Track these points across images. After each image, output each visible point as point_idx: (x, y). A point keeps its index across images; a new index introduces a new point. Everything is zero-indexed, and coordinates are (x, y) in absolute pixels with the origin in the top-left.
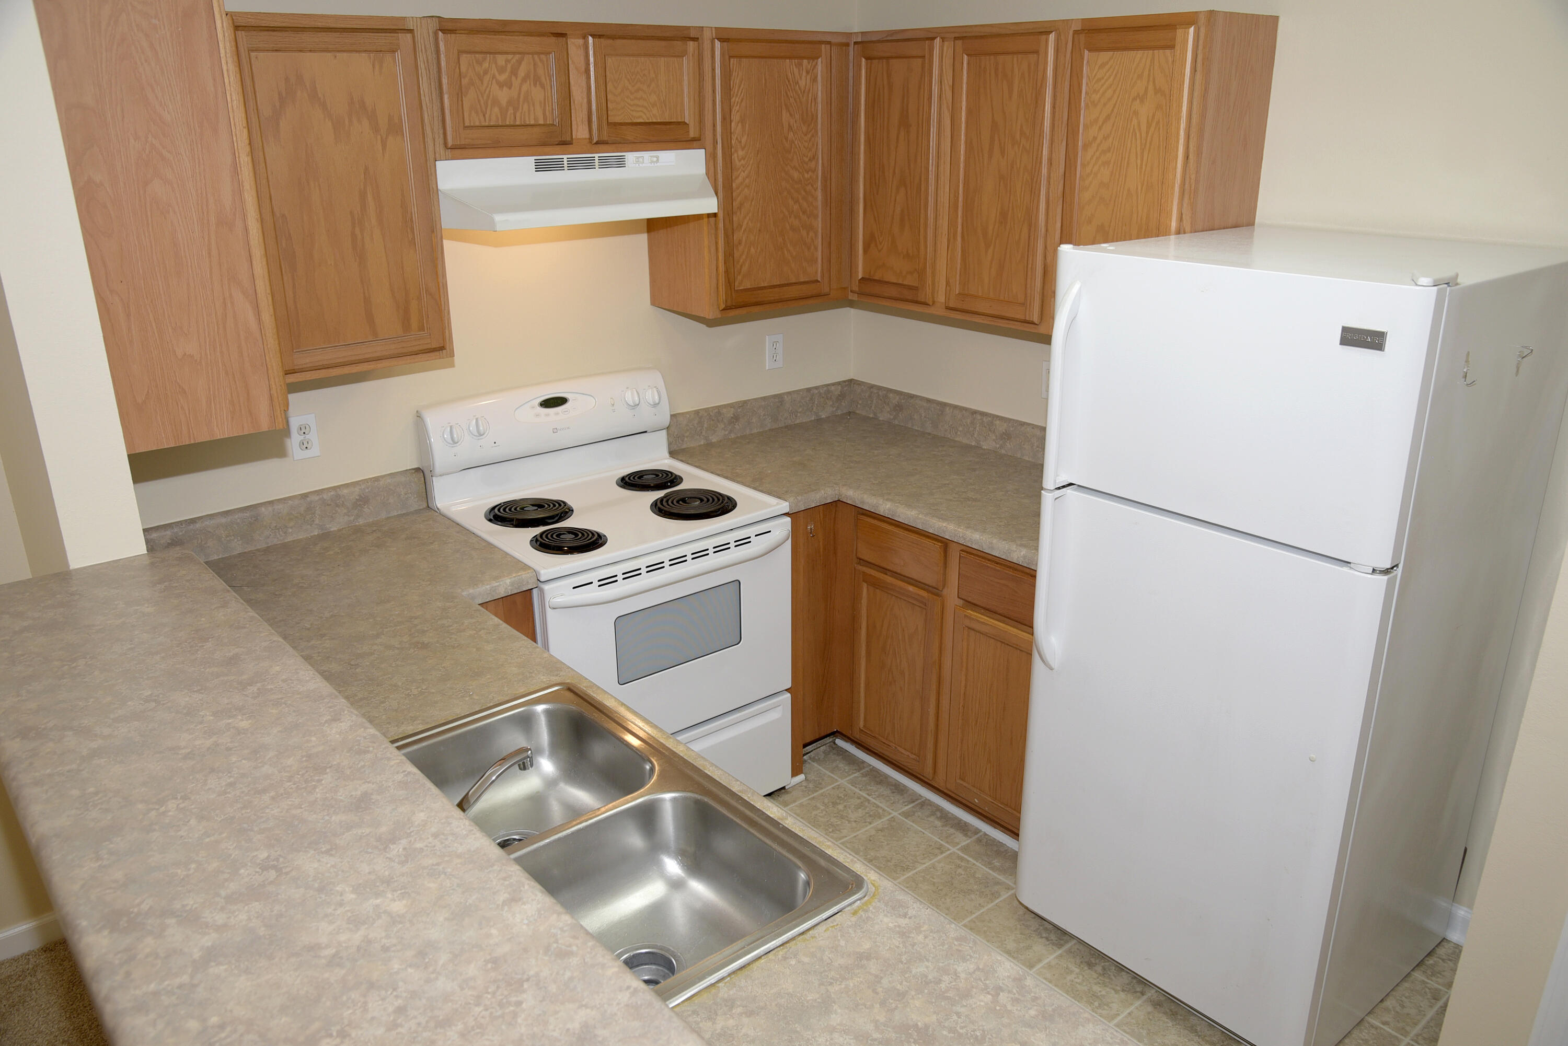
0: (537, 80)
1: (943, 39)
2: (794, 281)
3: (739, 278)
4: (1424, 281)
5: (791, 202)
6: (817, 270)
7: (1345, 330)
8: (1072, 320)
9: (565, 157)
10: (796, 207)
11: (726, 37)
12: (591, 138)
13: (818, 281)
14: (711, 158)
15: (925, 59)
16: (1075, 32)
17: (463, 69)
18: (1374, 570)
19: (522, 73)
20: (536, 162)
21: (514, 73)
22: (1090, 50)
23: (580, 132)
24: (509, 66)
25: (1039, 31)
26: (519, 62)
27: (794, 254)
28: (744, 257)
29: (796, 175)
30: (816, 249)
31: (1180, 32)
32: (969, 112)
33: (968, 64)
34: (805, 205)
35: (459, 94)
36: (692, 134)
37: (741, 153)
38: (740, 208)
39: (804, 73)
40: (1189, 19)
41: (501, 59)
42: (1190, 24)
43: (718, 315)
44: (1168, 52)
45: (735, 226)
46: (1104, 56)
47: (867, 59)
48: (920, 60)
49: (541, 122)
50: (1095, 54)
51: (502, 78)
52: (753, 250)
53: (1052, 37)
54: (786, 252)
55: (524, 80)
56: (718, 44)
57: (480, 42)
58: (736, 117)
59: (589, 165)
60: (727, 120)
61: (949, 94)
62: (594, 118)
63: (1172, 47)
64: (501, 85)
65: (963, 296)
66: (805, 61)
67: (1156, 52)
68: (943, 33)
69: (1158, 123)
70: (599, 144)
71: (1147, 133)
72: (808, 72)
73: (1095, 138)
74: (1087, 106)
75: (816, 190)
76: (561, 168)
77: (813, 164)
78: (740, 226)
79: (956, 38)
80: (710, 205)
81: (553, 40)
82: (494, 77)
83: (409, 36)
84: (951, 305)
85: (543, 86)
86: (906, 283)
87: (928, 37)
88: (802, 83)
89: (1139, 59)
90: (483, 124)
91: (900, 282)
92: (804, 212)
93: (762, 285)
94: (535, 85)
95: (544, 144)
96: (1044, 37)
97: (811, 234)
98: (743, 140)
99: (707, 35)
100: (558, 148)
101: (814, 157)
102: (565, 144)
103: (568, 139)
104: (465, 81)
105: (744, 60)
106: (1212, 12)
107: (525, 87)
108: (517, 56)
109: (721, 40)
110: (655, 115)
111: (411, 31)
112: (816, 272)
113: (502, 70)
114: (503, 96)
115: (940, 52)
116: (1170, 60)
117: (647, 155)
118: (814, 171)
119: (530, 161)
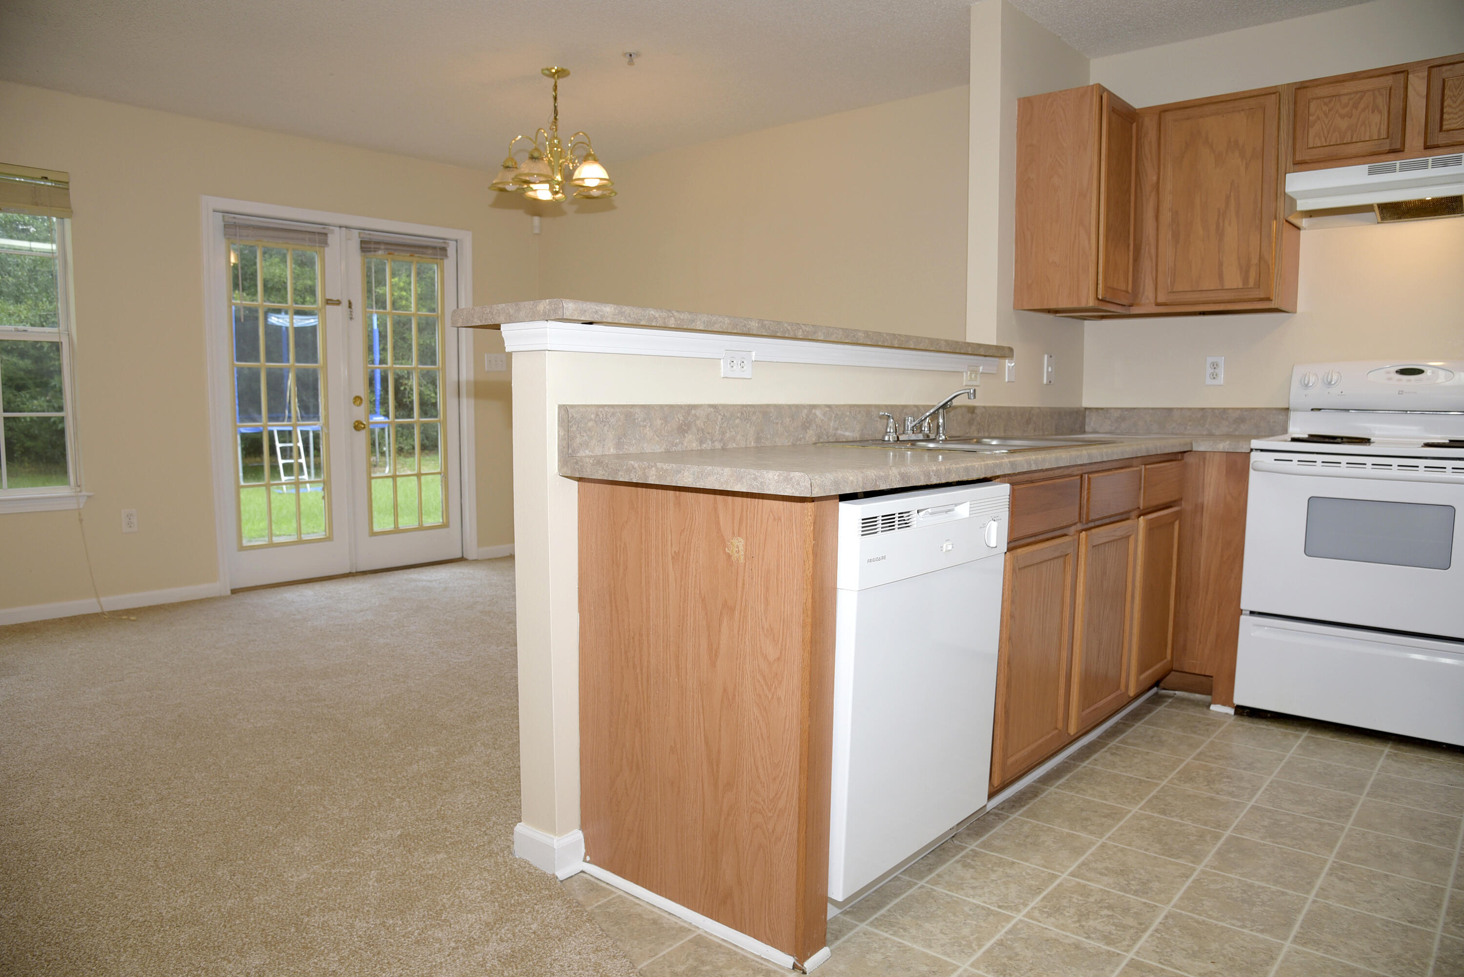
0: (1379, 107)
9: (1397, 162)
12: (1424, 146)
17: (1312, 109)
19: (1362, 105)
20: (1370, 168)
21: (1355, 106)
23: (1413, 142)
24: (1351, 103)
26: (1361, 98)
35: (1307, 126)
41: (1343, 99)
49: (1378, 137)
51: (1344, 111)
55: (1364, 110)
57: (1327, 91)
59: (1425, 166)
62: (1431, 129)
64: (1342, 117)
70: (1431, 148)
76: (1394, 171)
82: (1338, 112)
83: (1275, 96)
85: (1380, 112)
90: (1324, 144)
94: (1373, 112)
95: (1377, 154)
100: (1391, 156)
102: (1397, 151)
104: (1312, 117)
107: (1364, 115)
108: (1359, 95)
113: (1344, 107)
114: (1344, 123)
119: (1365, 168)
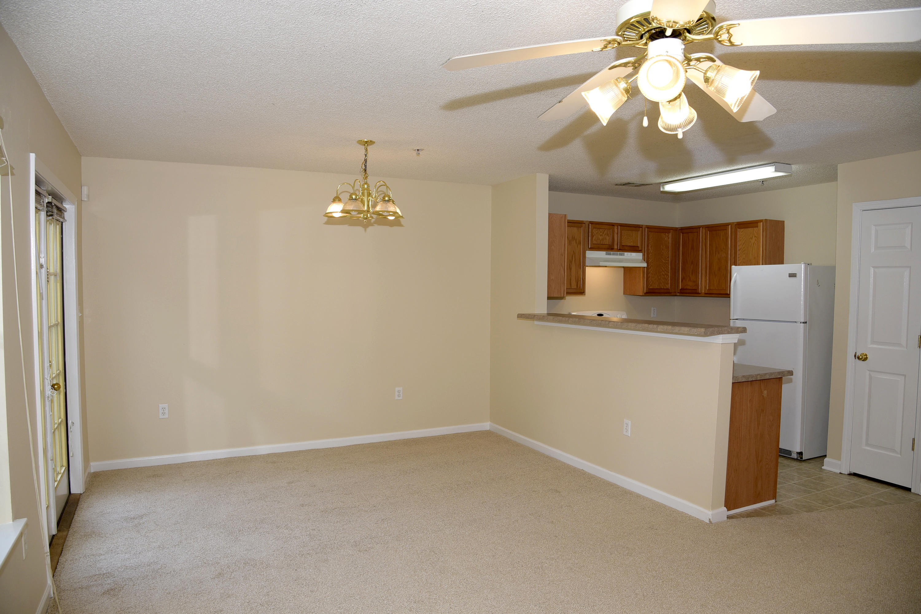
0: (608, 235)
1: (702, 228)
2: (663, 288)
3: (649, 285)
4: (802, 263)
5: (663, 268)
6: (669, 286)
7: (789, 274)
8: (735, 282)
9: (612, 252)
10: (664, 269)
11: (648, 227)
12: (617, 249)
13: (668, 289)
14: (644, 255)
15: (698, 233)
16: (735, 225)
17: (593, 232)
18: (801, 323)
19: (605, 233)
20: (606, 253)
21: (603, 233)
22: (739, 229)
23: (616, 247)
25: (727, 225)
26: (605, 231)
27: (663, 281)
28: (650, 281)
29: (664, 261)
30: (669, 281)
31: (759, 224)
32: (710, 244)
33: (709, 234)
34: (666, 269)
35: (592, 236)
36: (640, 249)
37: (651, 255)
38: (650, 268)
39: (666, 236)
40: (761, 221)
41: (601, 230)
42: (761, 222)
43: (644, 295)
44: (757, 228)
45: (649, 272)
46: (742, 230)
47: (682, 233)
48: (696, 233)
49: (608, 244)
50: (740, 229)
51: (601, 234)
52: (653, 279)
53: (730, 226)
54: (661, 281)
55: (605, 234)
56: (646, 229)
57: (598, 226)
58: (650, 246)
59: (617, 254)
60: (648, 246)
61: (704, 241)
62: (619, 244)
63: (757, 227)
64: (601, 235)
65: (709, 289)
66: (666, 234)
67: (754, 228)
68: (703, 227)
69: (756, 244)
70: (620, 250)
71: (753, 246)
72: (667, 236)
73: (741, 248)
74: (739, 241)
75: (669, 265)
76: (611, 254)
77: (668, 259)
78: (650, 272)
79: (706, 227)
80: (645, 265)
81: (612, 226)
82: (599, 233)
83: (584, 224)
84: (706, 292)
85: (609, 236)
86: (693, 288)
87: (699, 227)
88: (666, 239)
89: (750, 230)
90: (596, 244)
91: (692, 288)
92: (666, 271)
93: (655, 288)
95: (608, 249)
96: (727, 226)
97: (667, 277)
98: (652, 251)
99: (644, 227)
100: (611, 250)
101: (668, 257)
103: (613, 248)
104: (594, 234)
105: (652, 233)
106: (766, 219)
107: (605, 236)
108: (604, 230)
109: (648, 228)
110: (631, 244)
111: (585, 223)
112: (669, 287)
113: (601, 232)
114: (601, 238)
115: (702, 232)
116: (757, 230)
117: (629, 253)
118: (669, 261)
119: (605, 252)
